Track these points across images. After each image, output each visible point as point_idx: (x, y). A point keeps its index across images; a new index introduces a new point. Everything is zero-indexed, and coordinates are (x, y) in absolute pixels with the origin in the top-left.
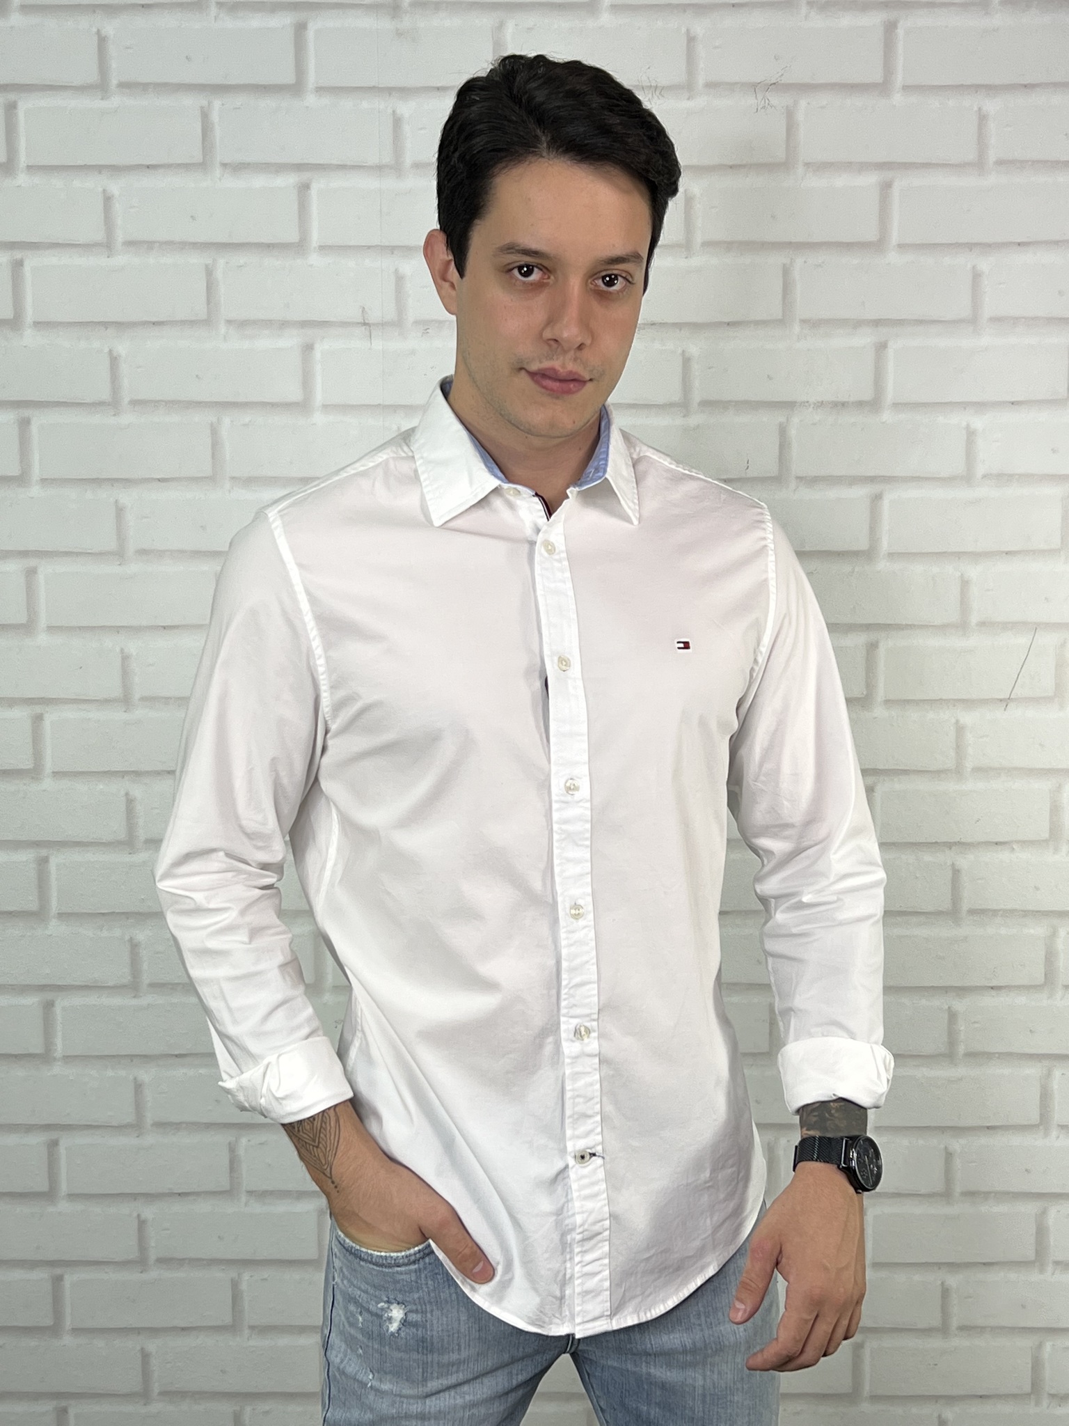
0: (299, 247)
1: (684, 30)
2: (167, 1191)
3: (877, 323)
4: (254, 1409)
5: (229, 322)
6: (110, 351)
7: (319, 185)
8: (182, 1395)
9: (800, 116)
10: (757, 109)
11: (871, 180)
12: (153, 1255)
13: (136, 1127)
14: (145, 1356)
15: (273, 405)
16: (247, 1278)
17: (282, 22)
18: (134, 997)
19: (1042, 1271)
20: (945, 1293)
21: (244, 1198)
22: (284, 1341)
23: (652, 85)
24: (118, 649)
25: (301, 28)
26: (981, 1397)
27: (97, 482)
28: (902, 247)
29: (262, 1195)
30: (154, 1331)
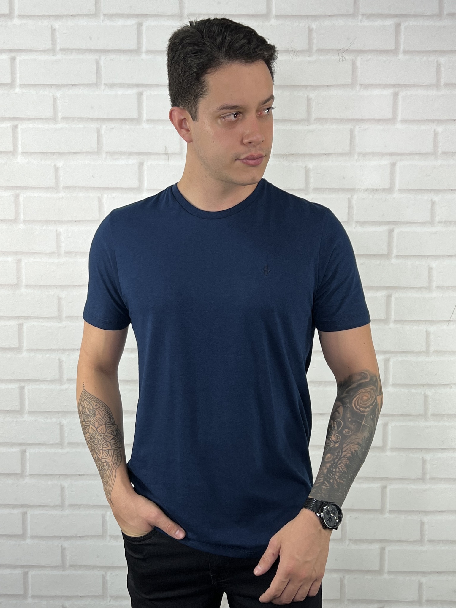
0: (138, 120)
1: (307, 26)
2: (74, 535)
3: (392, 154)
5: (107, 153)
6: (55, 165)
7: (147, 93)
9: (358, 64)
10: (339, 61)
11: (389, 92)
12: (68, 564)
13: (61, 506)
15: (126, 189)
16: (109, 574)
17: (133, 22)
18: (61, 449)
21: (108, 539)
23: (293, 50)
24: (56, 295)
25: (140, 25)
27: (47, 222)
28: (403, 121)
29: (116, 537)
30: (68, 597)
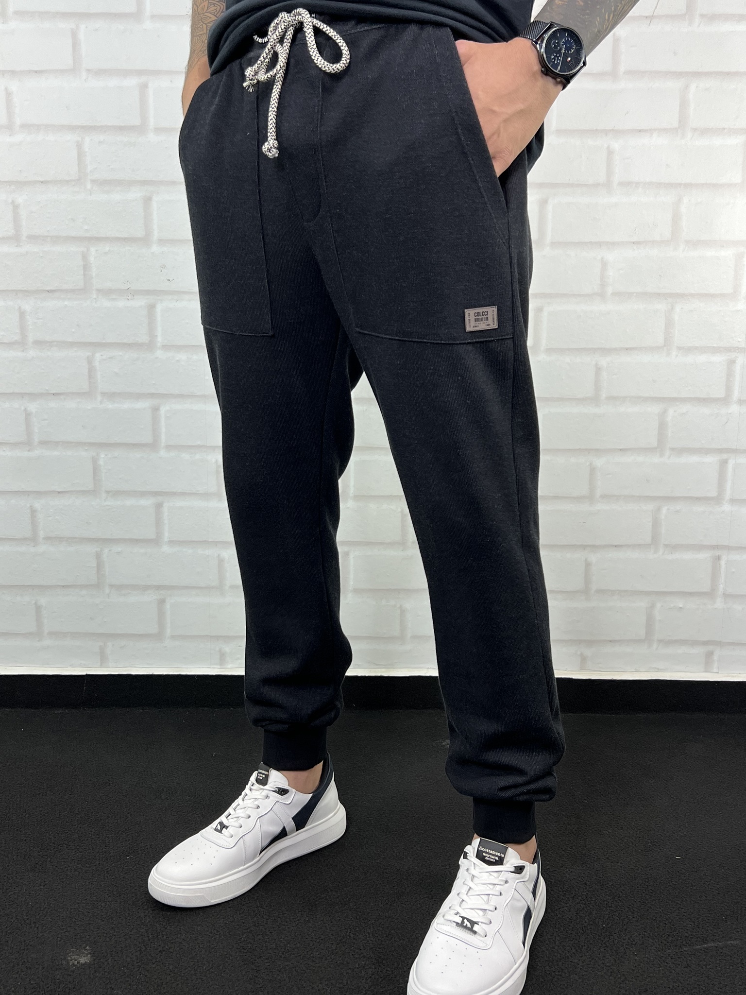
2: (45, 392)
4: (110, 550)
8: (60, 539)
12: (36, 439)
13: (21, 344)
14: (33, 512)
16: (103, 457)
18: (17, 246)
19: (662, 455)
20: (593, 470)
21: (99, 398)
22: (130, 502)
26: (616, 546)
29: (111, 396)
30: (39, 494)
